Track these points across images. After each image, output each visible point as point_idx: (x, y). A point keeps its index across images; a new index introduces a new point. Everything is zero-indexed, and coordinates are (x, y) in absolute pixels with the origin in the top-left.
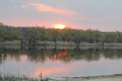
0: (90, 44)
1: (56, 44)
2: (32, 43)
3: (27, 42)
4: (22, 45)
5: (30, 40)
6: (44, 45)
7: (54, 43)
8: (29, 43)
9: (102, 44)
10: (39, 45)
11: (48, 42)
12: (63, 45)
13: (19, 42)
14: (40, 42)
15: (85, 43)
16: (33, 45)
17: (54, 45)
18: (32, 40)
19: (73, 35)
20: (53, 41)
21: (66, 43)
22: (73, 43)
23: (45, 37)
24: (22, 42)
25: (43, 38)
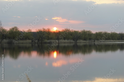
0: (85, 41)
1: (59, 42)
2: (40, 42)
3: (37, 41)
4: (32, 43)
5: (39, 39)
6: (49, 43)
7: (57, 41)
8: (38, 42)
9: (93, 41)
10: (46, 43)
11: (52, 41)
12: (65, 43)
13: (30, 41)
14: (46, 41)
15: (81, 41)
16: (41, 43)
17: (57, 43)
18: (40, 39)
19: (71, 35)
20: (56, 39)
21: (66, 41)
22: (72, 41)
23: (50, 37)
24: (32, 41)
25: (49, 37)
